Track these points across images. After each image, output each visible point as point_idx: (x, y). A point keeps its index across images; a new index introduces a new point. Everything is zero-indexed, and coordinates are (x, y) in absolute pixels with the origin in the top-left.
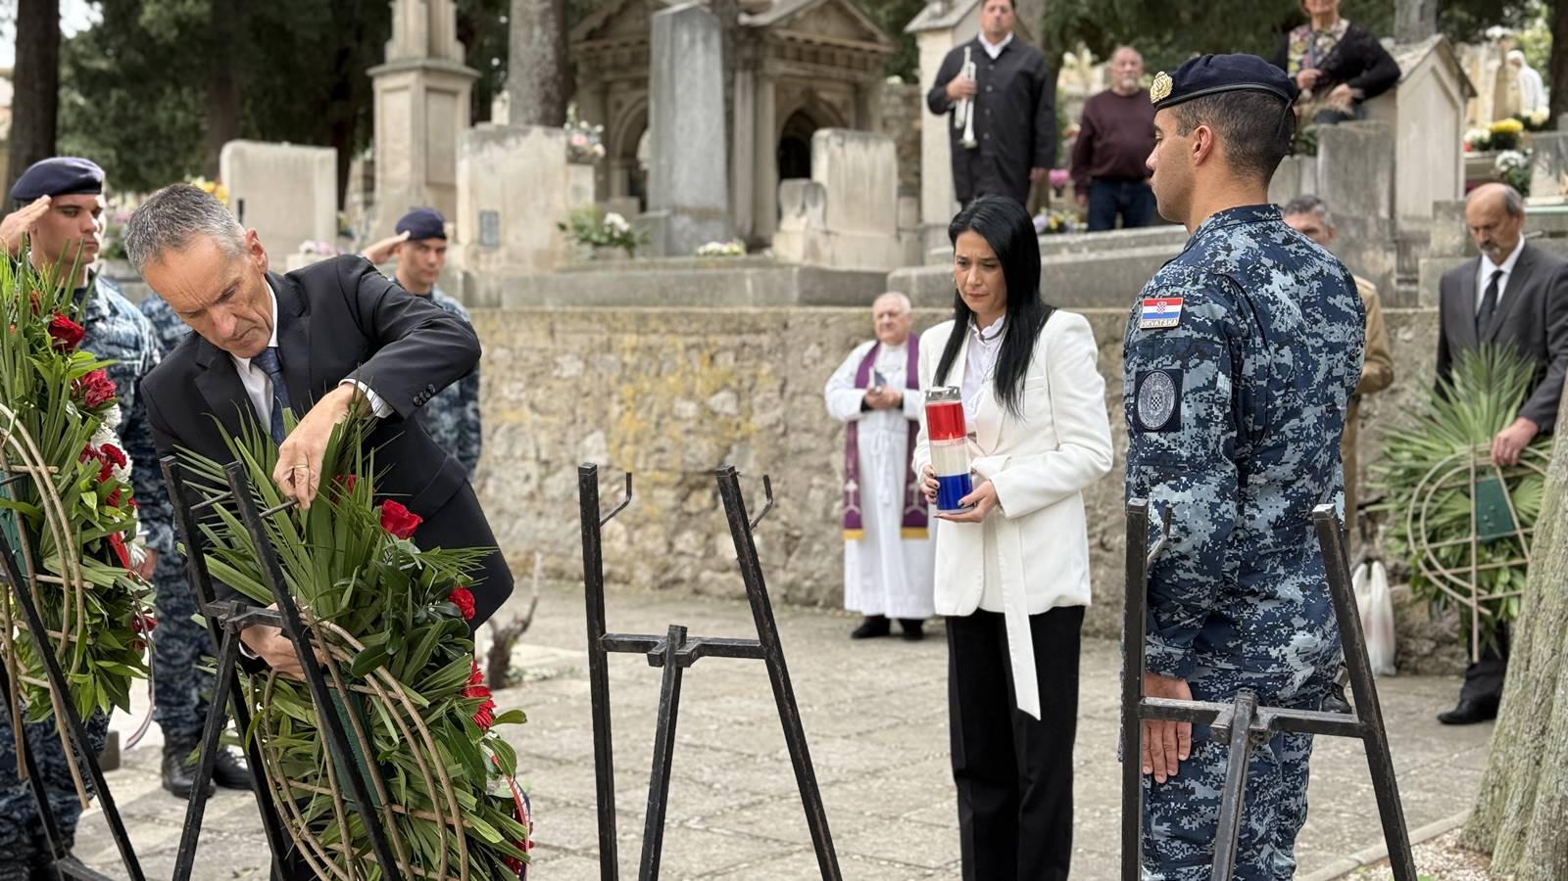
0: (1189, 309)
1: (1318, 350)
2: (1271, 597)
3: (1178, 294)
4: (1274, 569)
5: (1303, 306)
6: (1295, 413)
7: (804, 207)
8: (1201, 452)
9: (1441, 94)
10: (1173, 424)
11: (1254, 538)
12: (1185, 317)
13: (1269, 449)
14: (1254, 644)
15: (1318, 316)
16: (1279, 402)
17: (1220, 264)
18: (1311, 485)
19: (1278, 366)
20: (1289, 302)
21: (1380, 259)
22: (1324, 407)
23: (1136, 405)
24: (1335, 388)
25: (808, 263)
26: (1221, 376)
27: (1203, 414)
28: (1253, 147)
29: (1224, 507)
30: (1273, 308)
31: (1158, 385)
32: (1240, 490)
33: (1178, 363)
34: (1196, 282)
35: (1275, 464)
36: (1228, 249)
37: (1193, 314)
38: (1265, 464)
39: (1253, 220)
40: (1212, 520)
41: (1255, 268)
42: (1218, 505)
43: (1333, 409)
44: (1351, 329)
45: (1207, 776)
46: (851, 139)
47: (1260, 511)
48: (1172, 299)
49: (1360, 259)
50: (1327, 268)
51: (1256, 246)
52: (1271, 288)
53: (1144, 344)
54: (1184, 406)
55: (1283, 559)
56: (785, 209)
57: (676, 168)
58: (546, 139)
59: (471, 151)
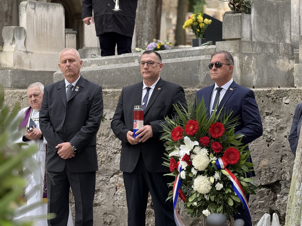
7: (14, 39)
21: (287, 64)
25: (16, 67)
46: (39, 6)
49: (275, 63)
56: (5, 41)
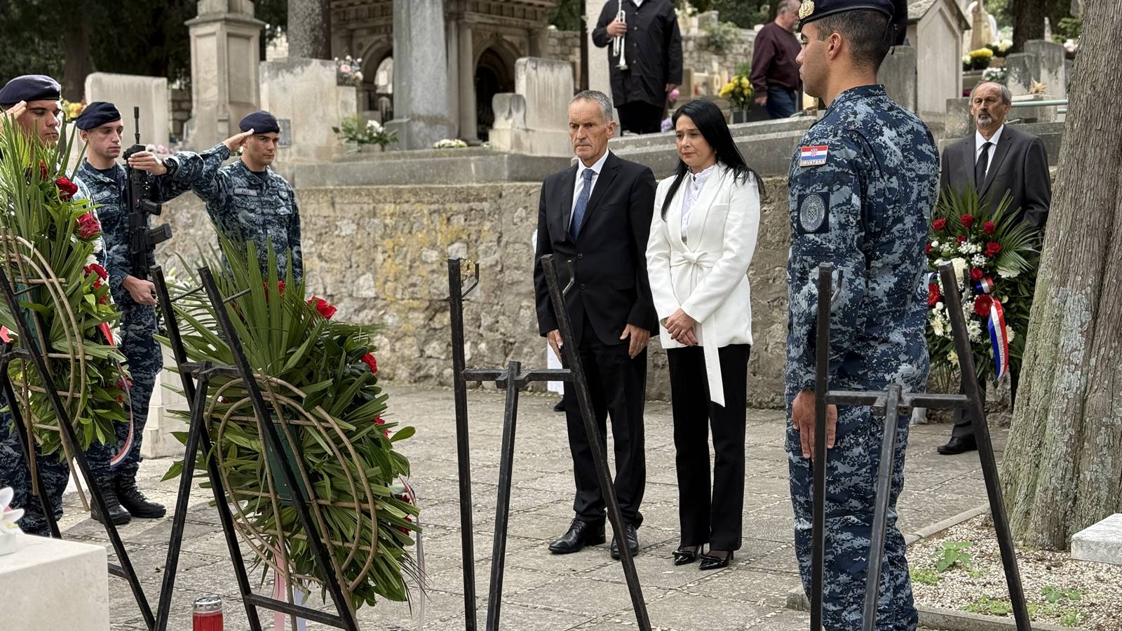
0: (833, 153)
1: (912, 180)
2: (886, 341)
3: (824, 144)
4: (887, 323)
5: (903, 151)
6: (900, 220)
7: (510, 112)
8: (842, 246)
9: (946, 27)
10: (824, 228)
11: (875, 302)
12: (830, 158)
13: (884, 244)
14: (876, 371)
15: (912, 157)
16: (890, 213)
17: (850, 123)
18: (910, 267)
19: (890, 189)
20: (895, 148)
22: (916, 217)
23: (798, 216)
24: (922, 204)
25: (513, 152)
26: (854, 196)
27: (843, 221)
28: (868, 46)
29: (857, 282)
30: (885, 152)
31: (814, 204)
32: (866, 270)
33: (826, 188)
34: (835, 135)
35: (888, 253)
36: (855, 114)
37: (835, 156)
38: (882, 254)
39: (870, 95)
40: (851, 290)
41: (873, 126)
42: (854, 280)
43: (921, 218)
44: (932, 166)
45: (845, 458)
46: (542, 64)
47: (879, 284)
48: (821, 146)
50: (916, 126)
51: (872, 112)
52: (883, 139)
53: (803, 176)
54: (831, 216)
55: (893, 317)
56: (497, 113)
57: (413, 88)
58: (322, 68)
59: (269, 77)
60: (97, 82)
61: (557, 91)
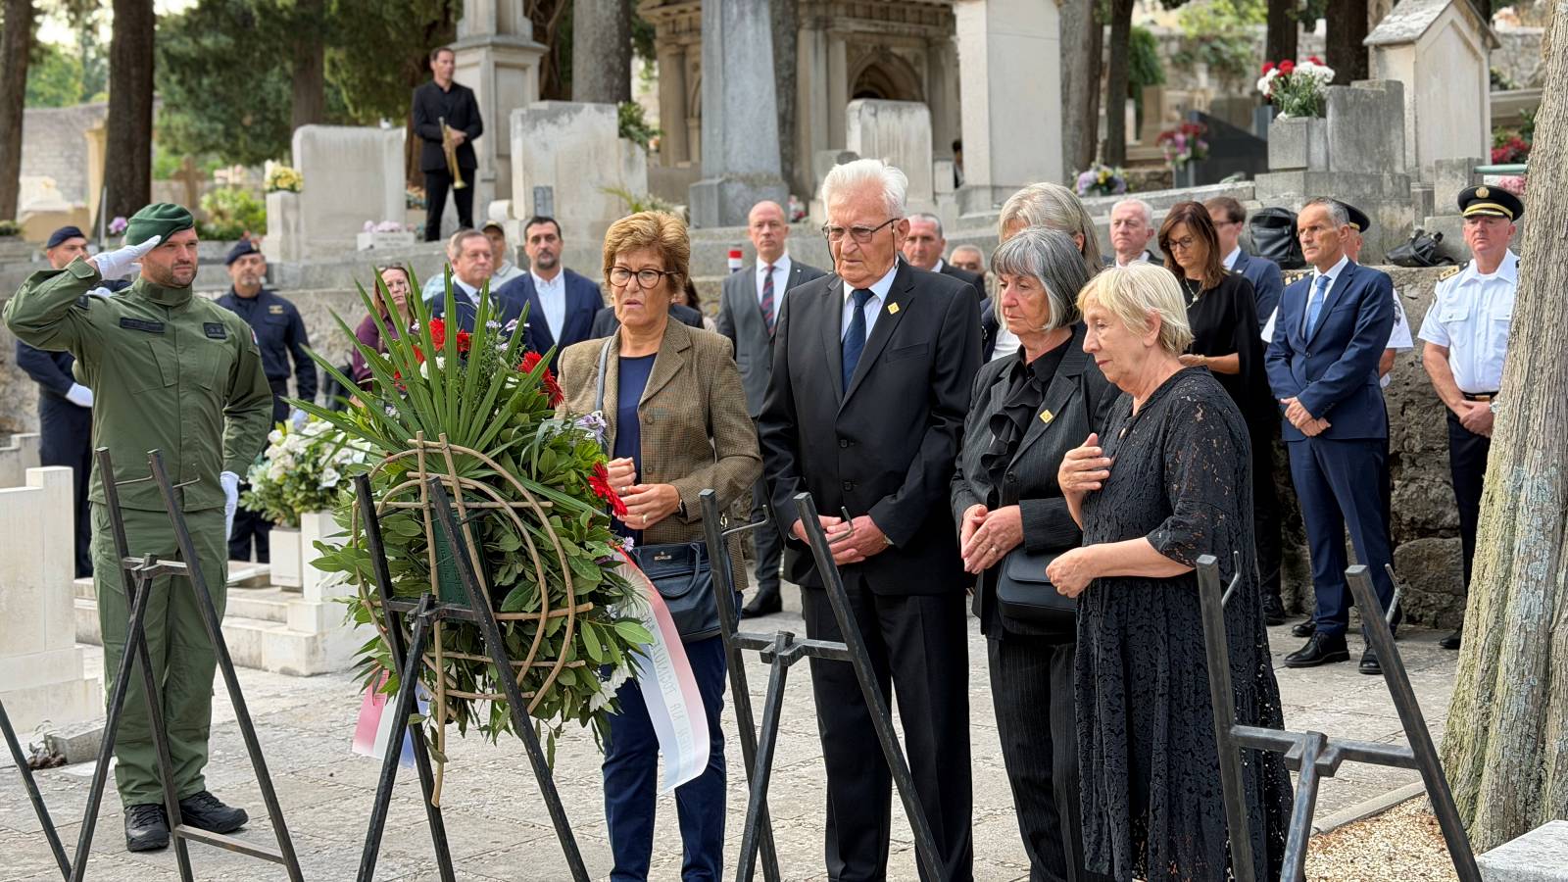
9: (1462, 47)
46: (884, 109)
57: (729, 137)
58: (598, 115)
59: (523, 130)
60: (309, 138)
61: (906, 147)
